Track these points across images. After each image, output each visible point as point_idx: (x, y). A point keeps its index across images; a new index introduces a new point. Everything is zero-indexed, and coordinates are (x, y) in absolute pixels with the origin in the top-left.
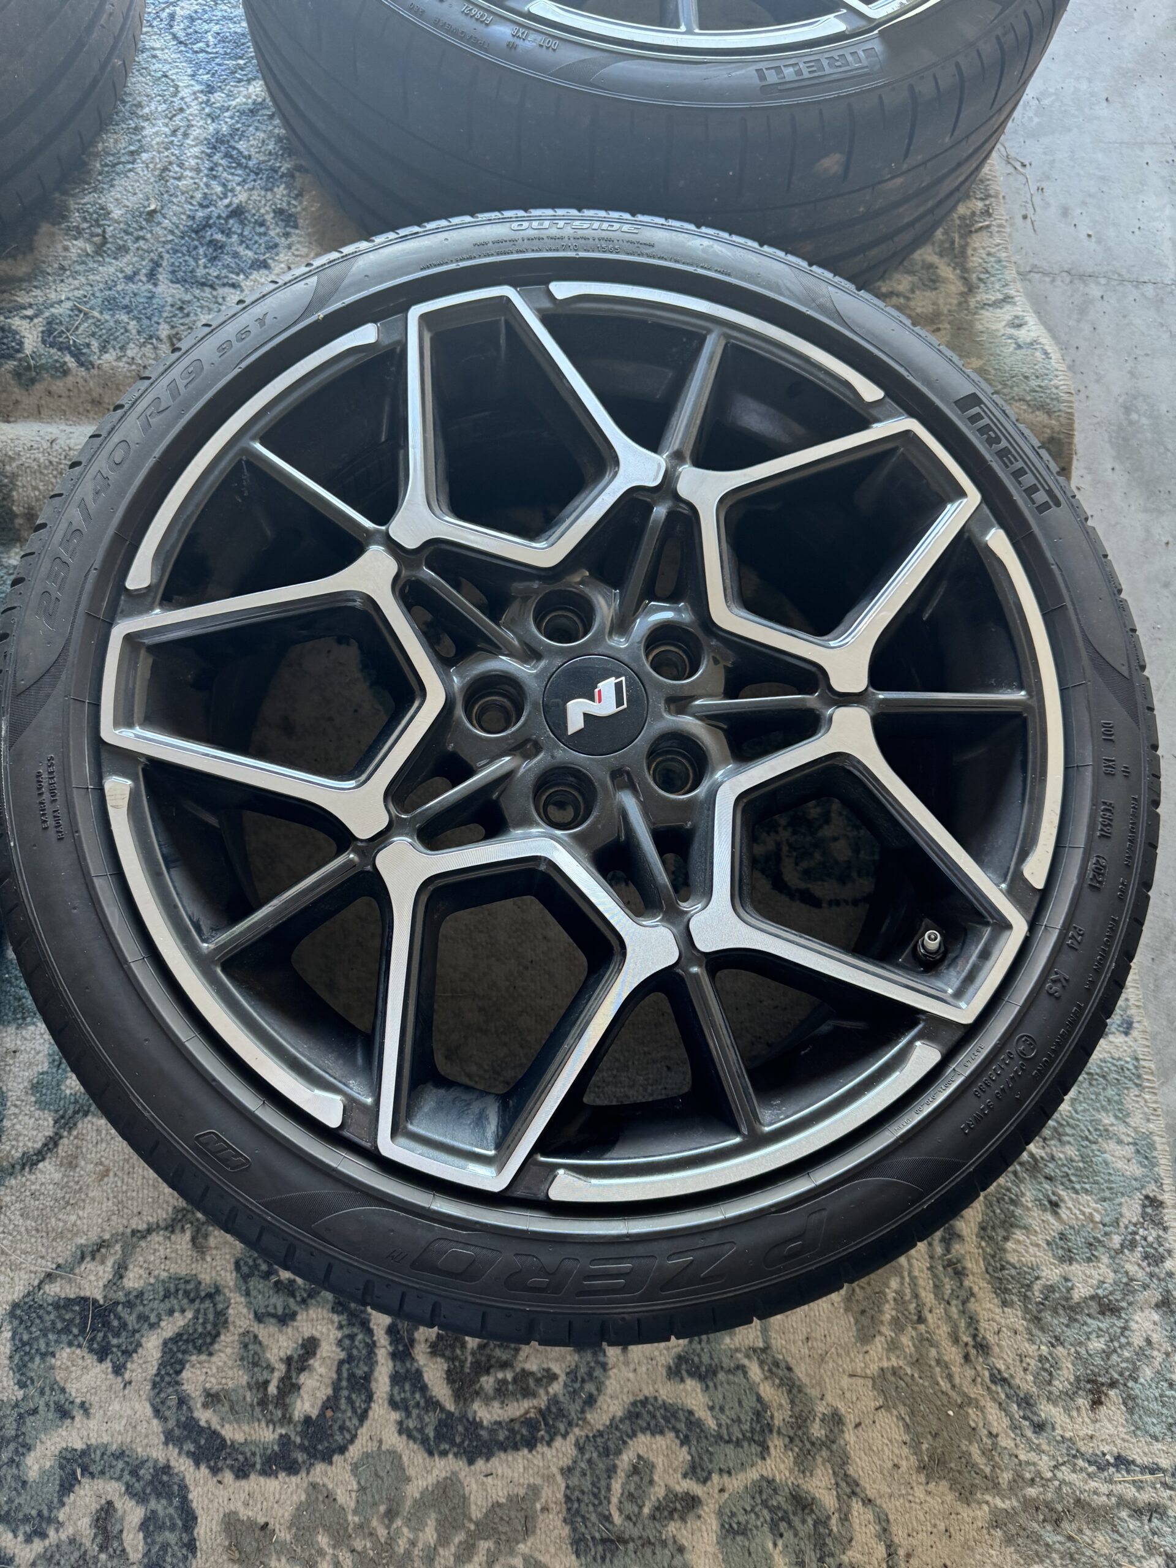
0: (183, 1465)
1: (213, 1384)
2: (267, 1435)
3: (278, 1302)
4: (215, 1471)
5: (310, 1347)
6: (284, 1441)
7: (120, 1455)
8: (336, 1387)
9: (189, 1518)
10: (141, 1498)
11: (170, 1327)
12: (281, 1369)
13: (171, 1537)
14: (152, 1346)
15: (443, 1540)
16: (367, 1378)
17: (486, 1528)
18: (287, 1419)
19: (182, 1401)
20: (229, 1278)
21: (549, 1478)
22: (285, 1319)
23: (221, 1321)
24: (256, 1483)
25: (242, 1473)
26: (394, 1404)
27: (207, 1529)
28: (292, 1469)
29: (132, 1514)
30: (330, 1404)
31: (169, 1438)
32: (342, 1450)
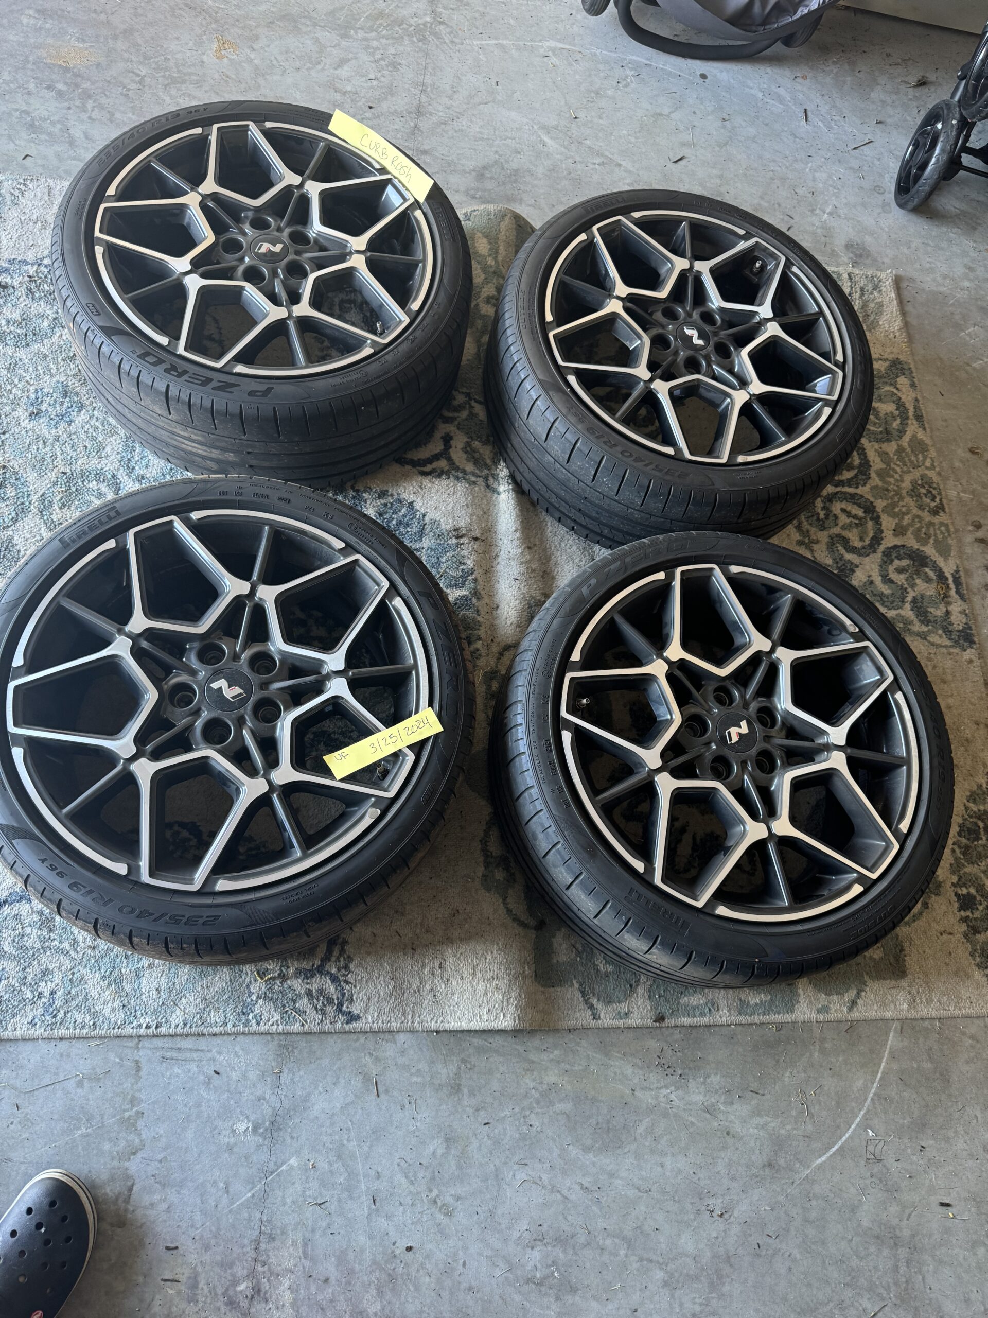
0: (882, 548)
1: (858, 539)
2: (870, 524)
3: (831, 518)
4: (882, 539)
5: (843, 510)
6: (871, 519)
7: (881, 566)
8: (854, 503)
9: (896, 547)
10: (892, 561)
11: (843, 551)
12: (851, 519)
13: (902, 552)
14: (848, 556)
15: (893, 476)
16: (850, 494)
17: (888, 465)
18: (865, 518)
19: (864, 548)
20: (826, 533)
21: (873, 446)
22: (836, 517)
23: (839, 536)
24: (883, 528)
25: (882, 532)
26: (857, 487)
27: (898, 542)
28: (879, 517)
29: (897, 563)
30: (860, 506)
31: (875, 552)
32: (872, 503)
